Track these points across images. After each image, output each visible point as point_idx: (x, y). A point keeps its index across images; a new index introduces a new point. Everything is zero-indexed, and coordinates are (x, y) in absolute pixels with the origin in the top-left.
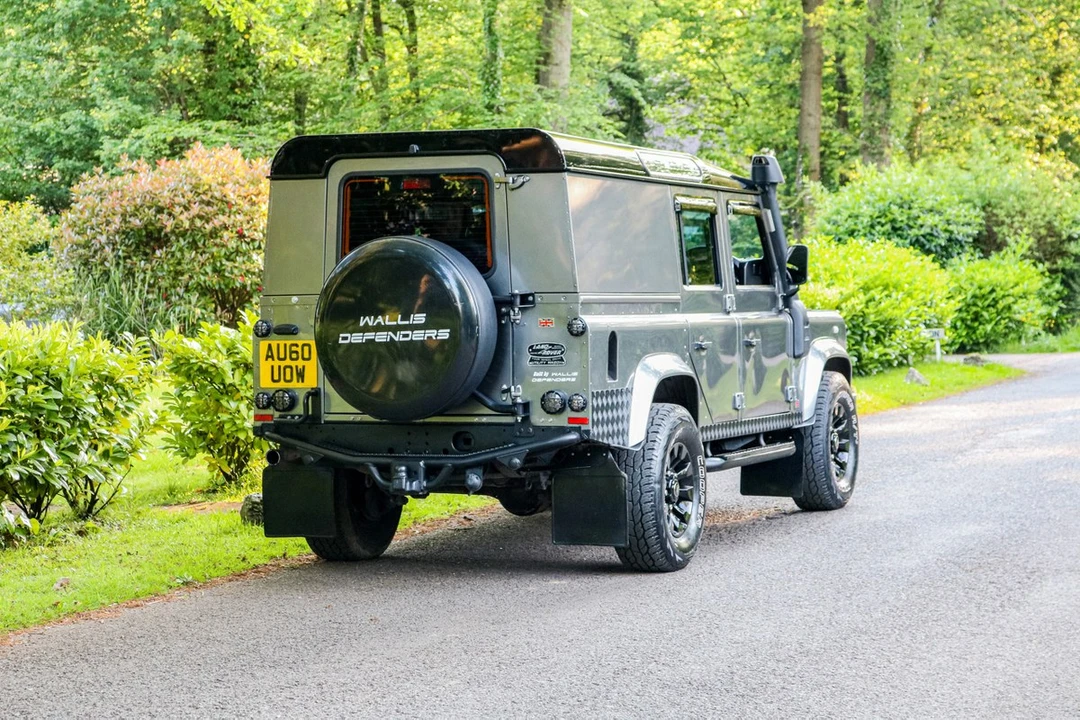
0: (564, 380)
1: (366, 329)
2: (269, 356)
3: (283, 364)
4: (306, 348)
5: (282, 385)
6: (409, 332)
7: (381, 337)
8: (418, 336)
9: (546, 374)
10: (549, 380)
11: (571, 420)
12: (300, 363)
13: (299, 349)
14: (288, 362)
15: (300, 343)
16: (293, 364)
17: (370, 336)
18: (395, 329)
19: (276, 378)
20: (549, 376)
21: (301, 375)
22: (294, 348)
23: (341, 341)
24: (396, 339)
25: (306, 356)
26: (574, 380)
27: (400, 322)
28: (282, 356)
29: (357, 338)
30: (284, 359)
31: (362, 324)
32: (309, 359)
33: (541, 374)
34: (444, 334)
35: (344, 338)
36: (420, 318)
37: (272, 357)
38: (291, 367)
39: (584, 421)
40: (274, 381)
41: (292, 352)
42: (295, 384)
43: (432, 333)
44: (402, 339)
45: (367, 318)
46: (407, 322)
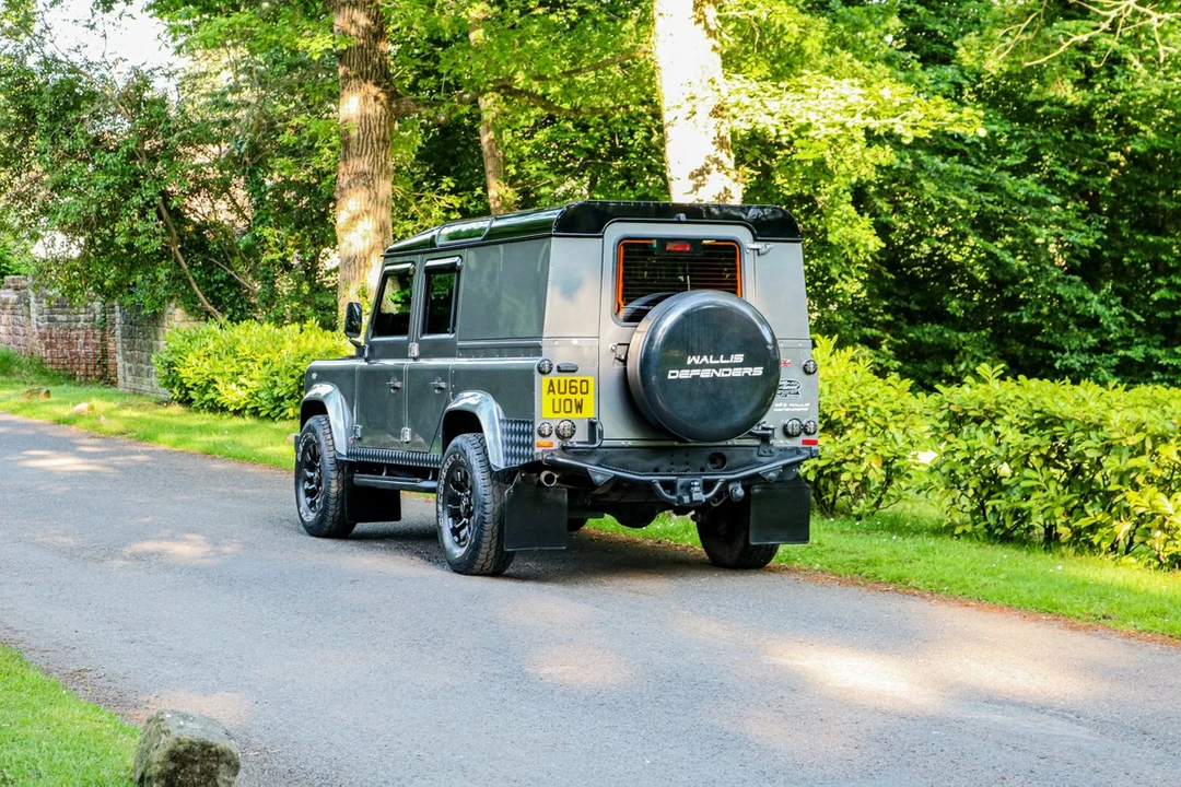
0: (799, 410)
1: (694, 366)
2: (551, 390)
3: (563, 397)
4: (584, 384)
5: (563, 415)
6: (730, 370)
7: (706, 374)
8: (737, 372)
9: (785, 405)
10: (787, 410)
11: (805, 442)
12: (579, 396)
13: (578, 385)
14: (568, 395)
15: (579, 379)
16: (573, 397)
17: (695, 372)
18: (717, 367)
19: (557, 409)
20: (788, 407)
21: (579, 407)
22: (573, 384)
23: (670, 377)
24: (718, 375)
25: (584, 390)
26: (806, 409)
27: (722, 361)
28: (562, 390)
29: (684, 374)
30: (565, 393)
31: (689, 362)
32: (587, 393)
33: (780, 405)
34: (758, 371)
35: (672, 374)
36: (739, 358)
37: (553, 391)
38: (570, 400)
39: (815, 443)
40: (555, 412)
41: (571, 387)
42: (574, 415)
43: (748, 371)
44: (723, 375)
45: (694, 357)
46: (727, 362)
